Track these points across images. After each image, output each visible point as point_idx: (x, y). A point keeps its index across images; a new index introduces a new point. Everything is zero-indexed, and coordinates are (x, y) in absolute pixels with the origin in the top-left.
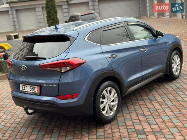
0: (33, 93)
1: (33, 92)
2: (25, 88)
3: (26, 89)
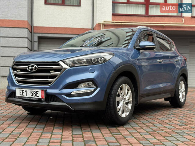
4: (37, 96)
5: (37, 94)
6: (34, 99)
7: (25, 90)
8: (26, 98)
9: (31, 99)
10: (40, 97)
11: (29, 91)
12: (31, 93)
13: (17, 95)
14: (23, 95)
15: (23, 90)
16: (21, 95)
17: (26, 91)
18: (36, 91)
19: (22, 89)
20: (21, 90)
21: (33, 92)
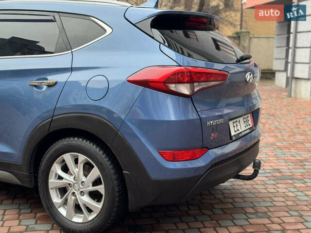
0: (249, 129)
1: (249, 127)
2: (237, 126)
3: (239, 127)
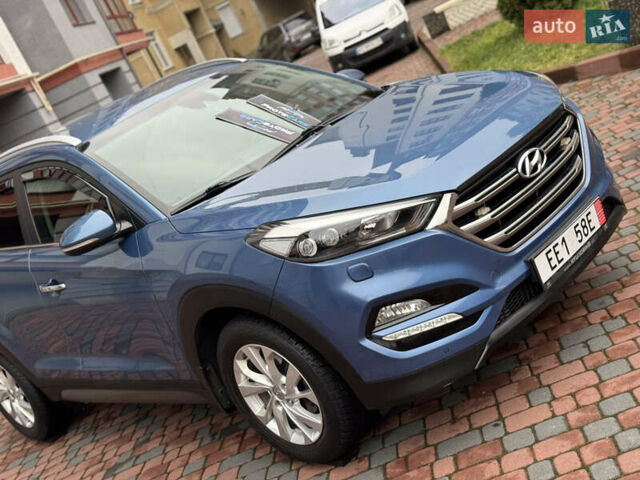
4: (592, 230)
5: (589, 222)
6: (589, 244)
7: (559, 240)
8: (572, 262)
9: (584, 250)
10: (598, 227)
11: (569, 233)
12: (577, 233)
13: (544, 281)
14: (559, 262)
15: (554, 247)
16: (556, 266)
17: (563, 240)
18: (584, 217)
19: (551, 247)
20: (550, 251)
21: (579, 228)
